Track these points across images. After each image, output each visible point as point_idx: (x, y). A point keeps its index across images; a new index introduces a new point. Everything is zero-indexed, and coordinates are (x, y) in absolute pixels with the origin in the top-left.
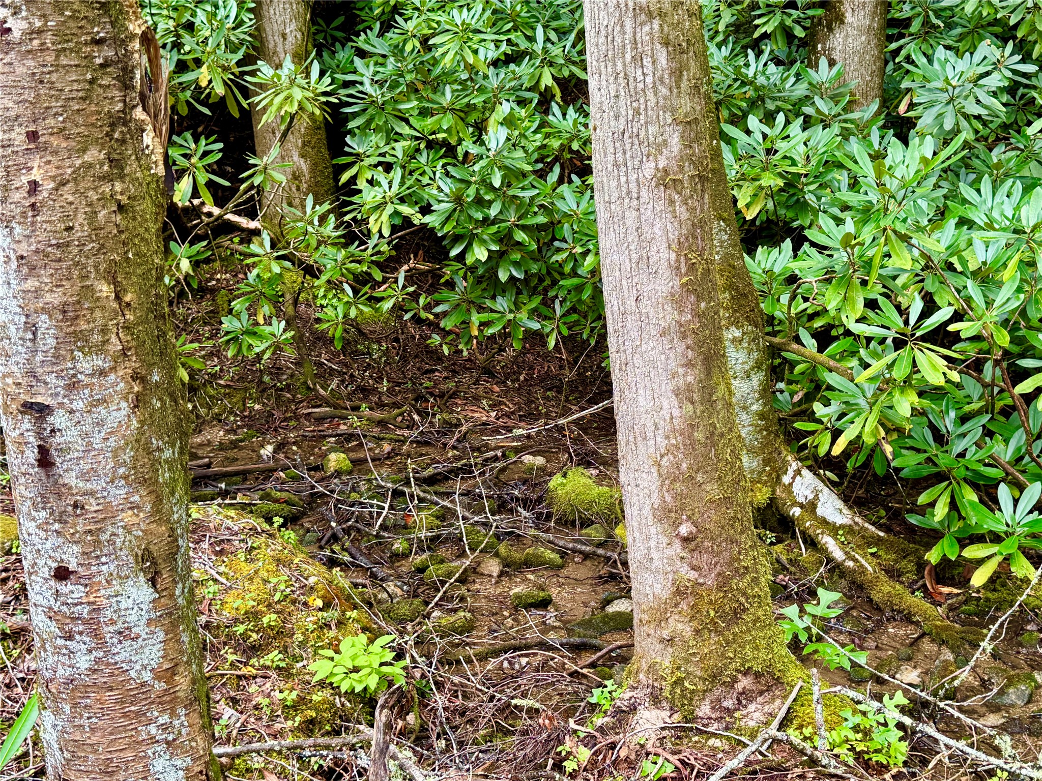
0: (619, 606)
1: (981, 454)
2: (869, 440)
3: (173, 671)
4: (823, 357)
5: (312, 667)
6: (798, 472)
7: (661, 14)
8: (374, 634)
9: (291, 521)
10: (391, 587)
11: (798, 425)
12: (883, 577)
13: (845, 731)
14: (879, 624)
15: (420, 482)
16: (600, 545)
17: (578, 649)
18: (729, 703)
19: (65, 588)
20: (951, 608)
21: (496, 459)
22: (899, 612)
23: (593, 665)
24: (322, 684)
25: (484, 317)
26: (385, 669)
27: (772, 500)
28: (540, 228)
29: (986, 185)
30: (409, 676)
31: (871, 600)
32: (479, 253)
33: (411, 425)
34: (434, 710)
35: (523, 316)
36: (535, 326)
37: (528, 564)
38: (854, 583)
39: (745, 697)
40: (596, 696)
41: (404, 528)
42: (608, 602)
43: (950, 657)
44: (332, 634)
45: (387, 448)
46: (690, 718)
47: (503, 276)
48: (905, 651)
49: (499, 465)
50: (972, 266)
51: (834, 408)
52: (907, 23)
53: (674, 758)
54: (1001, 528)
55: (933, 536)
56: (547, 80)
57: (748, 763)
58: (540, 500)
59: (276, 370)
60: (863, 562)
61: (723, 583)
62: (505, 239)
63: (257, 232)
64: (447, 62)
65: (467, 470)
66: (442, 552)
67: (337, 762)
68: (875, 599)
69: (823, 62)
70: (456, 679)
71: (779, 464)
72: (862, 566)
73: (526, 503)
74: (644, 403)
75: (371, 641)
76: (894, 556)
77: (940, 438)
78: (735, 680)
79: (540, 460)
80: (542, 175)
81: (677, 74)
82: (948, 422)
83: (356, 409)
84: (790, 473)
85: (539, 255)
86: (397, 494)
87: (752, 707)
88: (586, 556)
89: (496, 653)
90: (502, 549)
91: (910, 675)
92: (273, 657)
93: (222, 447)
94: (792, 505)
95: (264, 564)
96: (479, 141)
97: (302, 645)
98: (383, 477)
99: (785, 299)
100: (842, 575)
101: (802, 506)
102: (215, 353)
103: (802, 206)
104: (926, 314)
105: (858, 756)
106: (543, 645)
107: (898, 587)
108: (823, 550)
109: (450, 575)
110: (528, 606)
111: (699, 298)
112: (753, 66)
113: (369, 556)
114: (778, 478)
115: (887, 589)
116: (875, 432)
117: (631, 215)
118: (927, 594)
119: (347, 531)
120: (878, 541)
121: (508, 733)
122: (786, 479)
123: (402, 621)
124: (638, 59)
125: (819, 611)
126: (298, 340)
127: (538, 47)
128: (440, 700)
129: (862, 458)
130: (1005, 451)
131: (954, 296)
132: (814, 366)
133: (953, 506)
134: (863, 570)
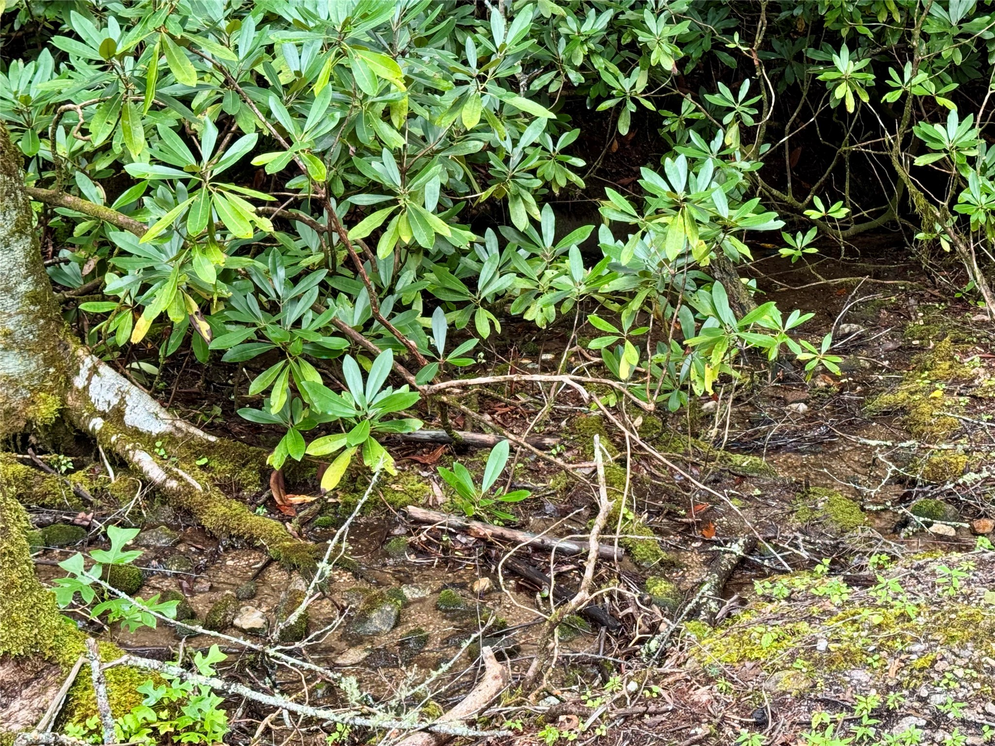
1: (322, 321)
2: (178, 319)
4: (111, 212)
6: (94, 370)
11: (86, 307)
12: (216, 494)
13: (144, 712)
14: (214, 557)
20: (304, 523)
22: (239, 537)
27: (63, 413)
31: (203, 527)
38: (180, 508)
48: (246, 587)
50: (284, 79)
51: (128, 280)
54: (350, 414)
55: (276, 433)
60: (189, 479)
68: (208, 525)
71: (67, 362)
72: (188, 485)
76: (230, 466)
77: (273, 308)
82: (278, 284)
84: (84, 372)
87: (15, 705)
91: (252, 618)
94: (91, 416)
100: (164, 500)
101: (104, 415)
105: (163, 740)
107: (235, 505)
108: (138, 471)
114: (68, 381)
115: (220, 510)
116: (184, 307)
118: (271, 506)
120: (208, 449)
122: (79, 382)
125: (111, 557)
129: (173, 339)
130: (350, 312)
131: (259, 119)
132: (101, 224)
133: (294, 391)
134: (189, 490)
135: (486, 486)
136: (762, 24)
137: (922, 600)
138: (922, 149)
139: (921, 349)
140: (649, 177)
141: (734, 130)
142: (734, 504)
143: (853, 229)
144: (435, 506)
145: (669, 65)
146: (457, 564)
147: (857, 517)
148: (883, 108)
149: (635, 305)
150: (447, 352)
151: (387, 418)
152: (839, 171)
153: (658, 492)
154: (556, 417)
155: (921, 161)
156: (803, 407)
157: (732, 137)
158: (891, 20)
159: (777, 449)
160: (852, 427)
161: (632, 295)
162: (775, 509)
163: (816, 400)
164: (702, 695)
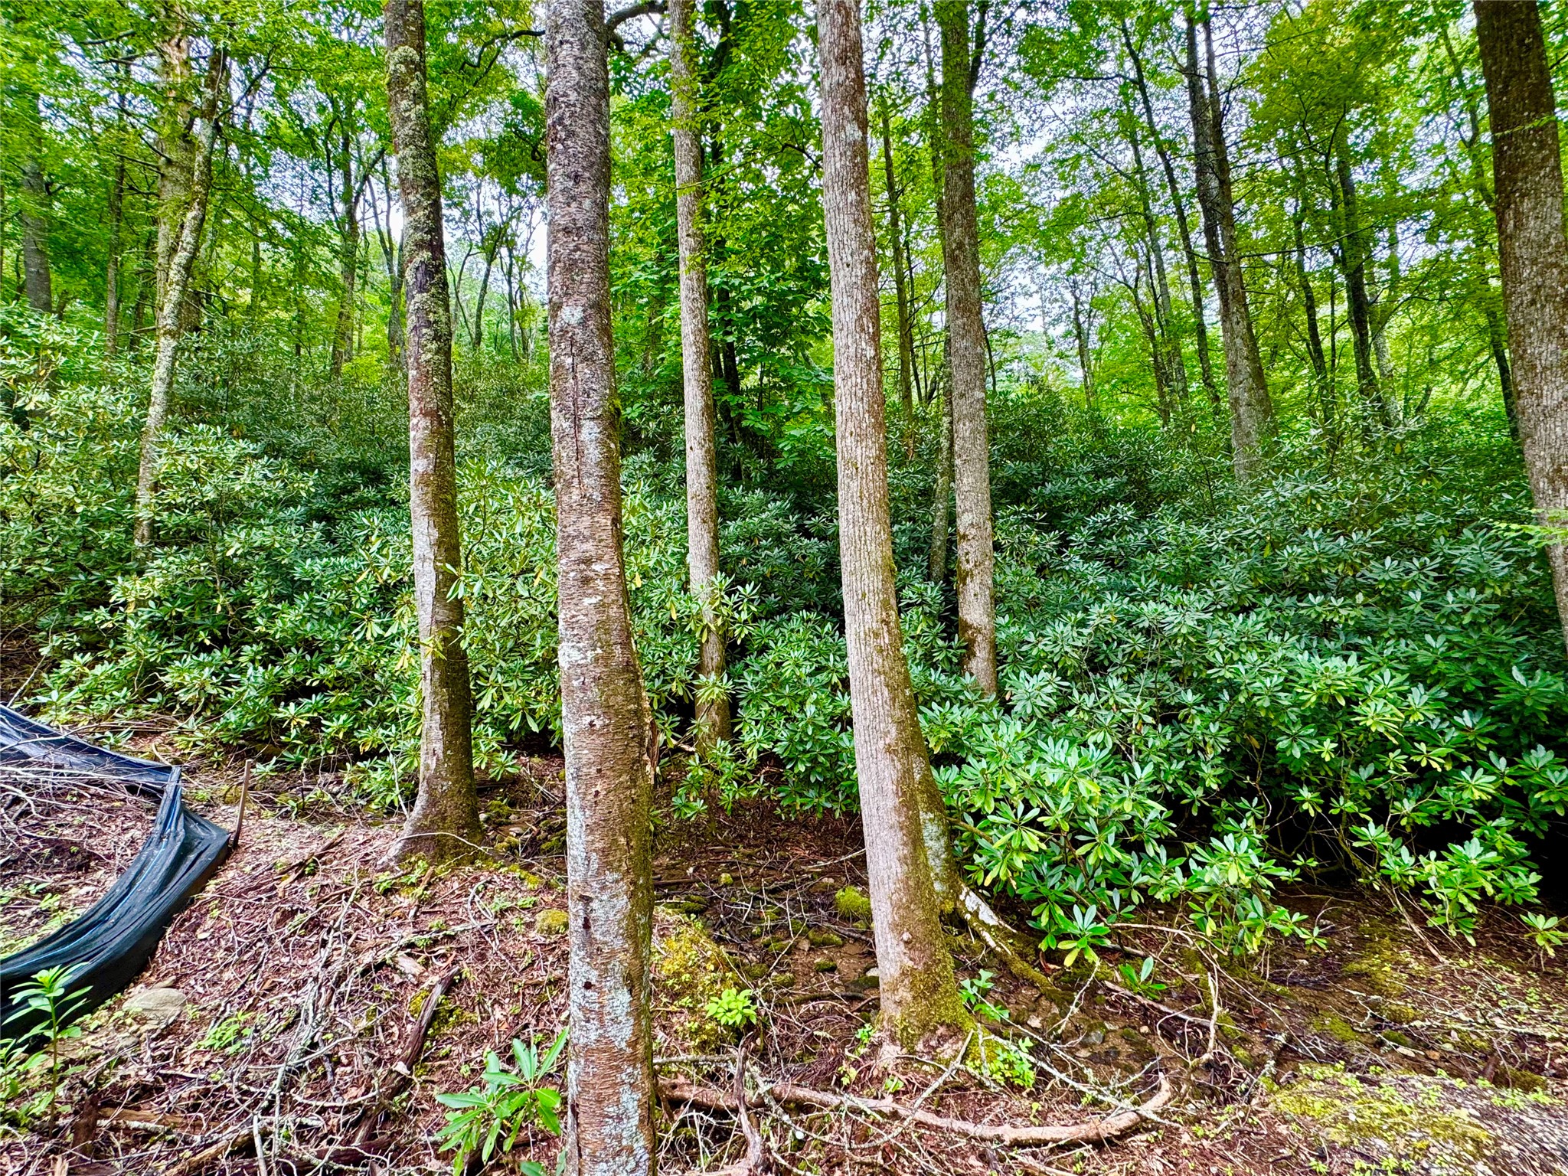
0: (871, 973)
1: (1063, 888)
2: (1003, 878)
3: (636, 1042)
4: (976, 830)
5: (706, 1008)
6: (968, 894)
7: (885, 673)
8: (741, 988)
9: (699, 913)
10: (750, 956)
11: (966, 867)
12: (1017, 958)
13: (998, 1064)
14: (1017, 987)
15: (768, 892)
16: (863, 933)
17: (851, 999)
18: (933, 1043)
19: (588, 993)
20: (1056, 979)
21: (808, 879)
22: (1027, 980)
23: (859, 1010)
24: (711, 1018)
25: (803, 800)
26: (746, 1011)
27: (955, 909)
28: (830, 755)
29: (1050, 740)
30: (759, 1014)
31: (1012, 972)
32: (801, 768)
33: (764, 858)
34: (771, 1037)
35: (823, 800)
36: (829, 805)
37: (825, 943)
38: (1002, 961)
39: (943, 1039)
40: (860, 1033)
41: (758, 919)
42: (867, 969)
43: (1057, 1011)
44: (718, 987)
45: (751, 870)
46: (912, 1051)
47: (813, 780)
48: (1032, 1006)
49: (811, 883)
50: (1047, 784)
51: (983, 859)
52: (1006, 657)
53: (903, 1078)
54: (1077, 932)
55: (1042, 934)
56: (835, 680)
57: (945, 1083)
58: (831, 904)
59: (697, 825)
60: (1006, 948)
61: (928, 968)
62: (814, 760)
63: (693, 753)
64: (787, 674)
65: (792, 886)
66: (779, 935)
67: (718, 1069)
68: (1014, 971)
69: (967, 674)
70: (784, 1017)
71: (957, 888)
72: (1005, 951)
73: (823, 905)
74: (882, 865)
75: (739, 992)
76: (1022, 945)
77: (1041, 878)
78: (936, 1029)
79: (831, 880)
80: (833, 727)
81: (893, 699)
82: (1044, 869)
83: (736, 847)
84: (964, 893)
85: (831, 769)
86: (756, 899)
87: (946, 1046)
88: (856, 940)
89: (806, 1001)
90: (810, 934)
91: (1035, 1022)
92: (686, 1001)
93: (668, 868)
94: (966, 913)
95: (684, 944)
96: (802, 710)
97: (702, 993)
98: (748, 888)
99: (955, 796)
100: (995, 956)
101: (971, 913)
102: (668, 815)
103: (961, 746)
104: (1025, 813)
105: (1007, 1079)
106: (832, 997)
107: (1025, 964)
108: (984, 940)
109: (782, 949)
110: (823, 971)
111: (909, 809)
112: (934, 676)
113: (739, 936)
114: (958, 896)
115: (1019, 966)
116: (1006, 874)
117: (873, 766)
118: (1042, 969)
119: (729, 921)
120: (1013, 936)
121: (812, 1053)
122: (962, 897)
123: (756, 978)
124: (875, 693)
125: (981, 983)
126: (709, 810)
127: (831, 664)
128: (774, 1030)
129: (1001, 886)
130: (1075, 885)
131: (1039, 802)
132: (973, 833)
133: (1051, 917)
134: (1006, 954)
135: (1143, 979)
136: (1259, 770)
137: (1411, 1104)
138: (1357, 839)
139: (1371, 940)
140: (1215, 842)
141: (1252, 819)
142: (1276, 1012)
143: (1319, 870)
144: (1117, 983)
145: (1215, 787)
146: (1131, 1016)
147: (1350, 1034)
148: (1331, 817)
149: (1212, 900)
150: (1121, 908)
151: (1093, 937)
152: (1308, 841)
153: (1232, 998)
154: (1173, 947)
155: (1356, 844)
156: (1305, 962)
157: (1251, 822)
158: (1327, 775)
159: (1294, 984)
160: (1337, 979)
161: (1210, 894)
162: (1299, 1019)
163: (1313, 959)
164: (1282, 1129)
